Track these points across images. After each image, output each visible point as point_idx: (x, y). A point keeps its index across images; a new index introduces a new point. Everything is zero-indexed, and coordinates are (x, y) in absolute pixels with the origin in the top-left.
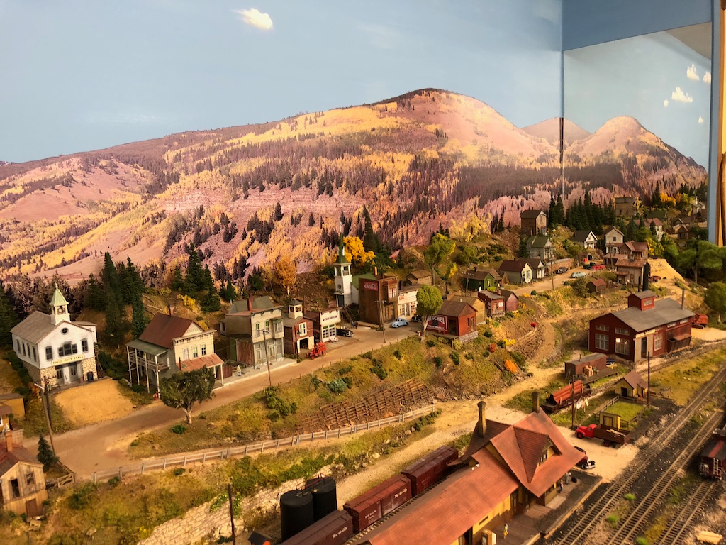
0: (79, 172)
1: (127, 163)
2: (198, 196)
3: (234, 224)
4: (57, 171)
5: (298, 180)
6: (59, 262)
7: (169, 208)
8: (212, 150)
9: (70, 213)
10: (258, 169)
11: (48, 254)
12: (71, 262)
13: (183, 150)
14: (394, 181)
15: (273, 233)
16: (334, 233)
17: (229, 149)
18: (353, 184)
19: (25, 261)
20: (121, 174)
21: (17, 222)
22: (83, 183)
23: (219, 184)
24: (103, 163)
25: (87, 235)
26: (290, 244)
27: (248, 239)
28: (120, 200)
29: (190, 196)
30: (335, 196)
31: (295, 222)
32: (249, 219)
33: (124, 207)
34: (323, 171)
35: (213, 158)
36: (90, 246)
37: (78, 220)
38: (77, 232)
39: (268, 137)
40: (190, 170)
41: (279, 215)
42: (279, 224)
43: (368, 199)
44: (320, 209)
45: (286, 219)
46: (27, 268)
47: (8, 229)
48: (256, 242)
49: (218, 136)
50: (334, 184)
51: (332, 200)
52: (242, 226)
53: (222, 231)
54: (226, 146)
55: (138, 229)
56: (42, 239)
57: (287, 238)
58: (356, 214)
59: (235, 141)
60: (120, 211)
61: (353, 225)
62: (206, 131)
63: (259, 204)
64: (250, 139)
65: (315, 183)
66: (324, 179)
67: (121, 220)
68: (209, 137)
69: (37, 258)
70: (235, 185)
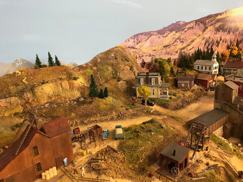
0: (195, 25)
1: (201, 23)
2: (210, 33)
3: (214, 41)
4: (192, 25)
5: (225, 29)
6: (190, 49)
7: (205, 36)
8: (213, 20)
9: (192, 36)
10: (219, 26)
11: (189, 47)
12: (191, 49)
13: (209, 20)
14: (240, 31)
15: (219, 44)
16: (229, 45)
17: (216, 20)
18: (233, 31)
19: (185, 48)
20: (200, 26)
21: (185, 38)
22: (195, 28)
23: (213, 30)
24: (198, 23)
25: (194, 42)
26: (221, 48)
27: (216, 46)
28: (199, 33)
29: (208, 33)
30: (230, 34)
31: (223, 41)
32: (216, 40)
33: (199, 35)
34: (229, 27)
35: (213, 22)
36: (194, 45)
37: (193, 38)
38: (193, 41)
39: (222, 16)
40: (209, 26)
41: (221, 40)
42: (220, 42)
43: (235, 36)
44: (227, 38)
45: (222, 40)
46: (186, 50)
47: (184, 40)
48: (217, 47)
49: (215, 16)
50: (230, 31)
51: (230, 35)
52: (215, 42)
53: (212, 43)
54: (215, 19)
55: (201, 41)
56: (188, 43)
57: (221, 46)
58: (233, 40)
59: (217, 17)
60: (199, 36)
61: (232, 43)
62: (213, 15)
63: (218, 36)
64: (219, 17)
65: (227, 30)
66: (229, 29)
67: (199, 38)
68: (213, 16)
69: (187, 47)
70: (215, 30)
